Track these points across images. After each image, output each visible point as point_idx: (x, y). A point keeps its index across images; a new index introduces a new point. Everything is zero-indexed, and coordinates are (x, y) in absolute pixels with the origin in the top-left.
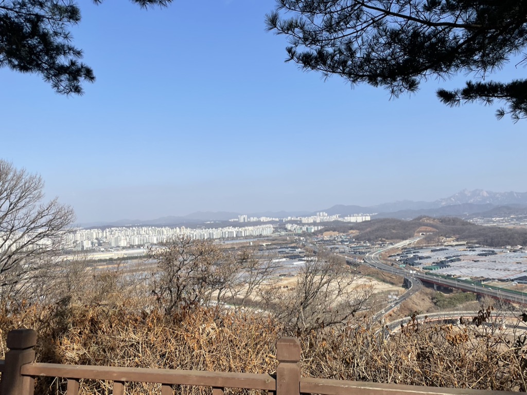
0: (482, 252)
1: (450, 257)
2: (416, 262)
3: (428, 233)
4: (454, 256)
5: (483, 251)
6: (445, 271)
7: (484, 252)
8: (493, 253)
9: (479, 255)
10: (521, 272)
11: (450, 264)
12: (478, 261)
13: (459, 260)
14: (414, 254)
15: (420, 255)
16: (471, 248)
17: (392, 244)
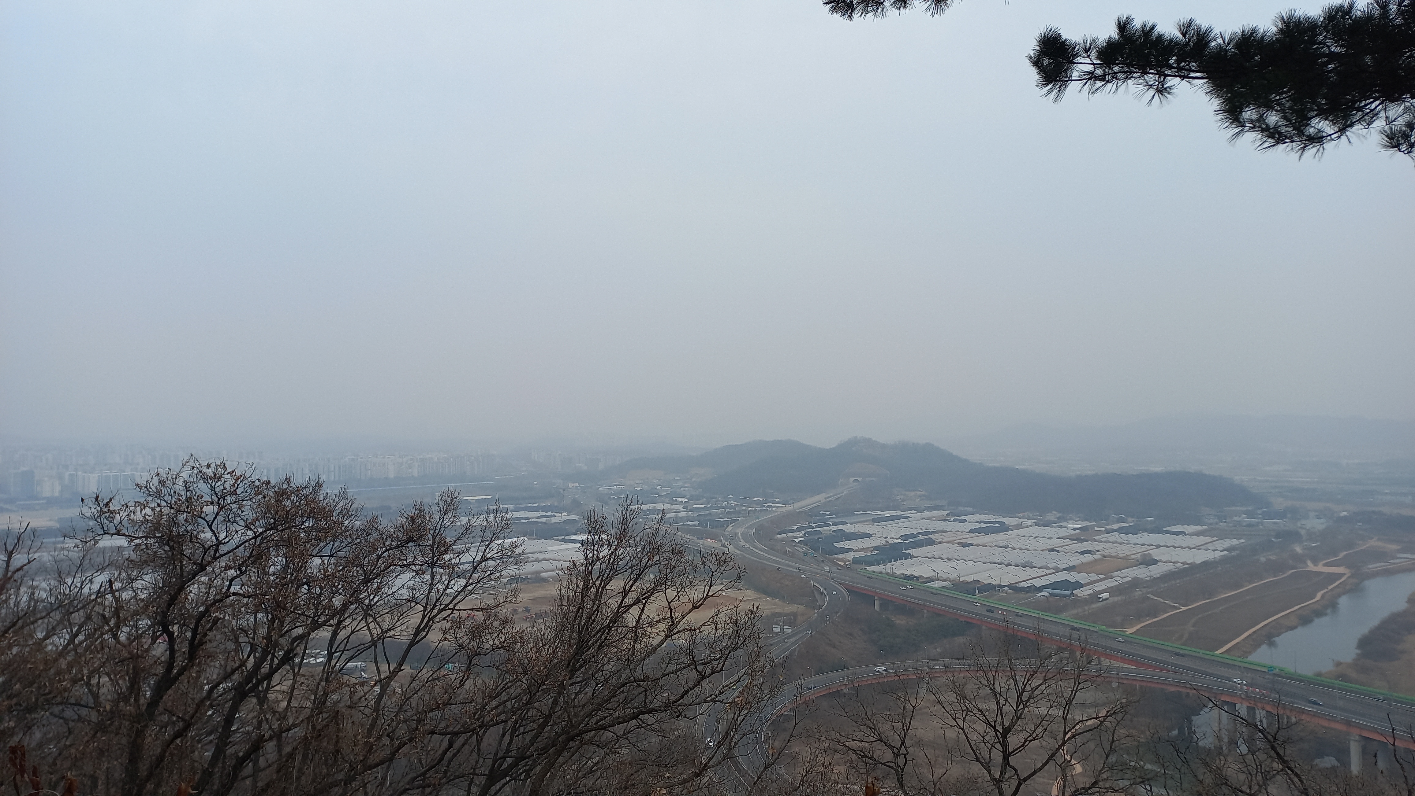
0: (978, 526)
1: (912, 536)
2: (838, 545)
3: (867, 479)
4: (919, 533)
5: (981, 522)
6: (900, 568)
7: (984, 525)
8: (1003, 528)
9: (972, 531)
10: (1057, 570)
11: (911, 551)
12: (971, 545)
13: (932, 542)
14: (835, 528)
15: (848, 528)
16: (957, 516)
17: (786, 503)
